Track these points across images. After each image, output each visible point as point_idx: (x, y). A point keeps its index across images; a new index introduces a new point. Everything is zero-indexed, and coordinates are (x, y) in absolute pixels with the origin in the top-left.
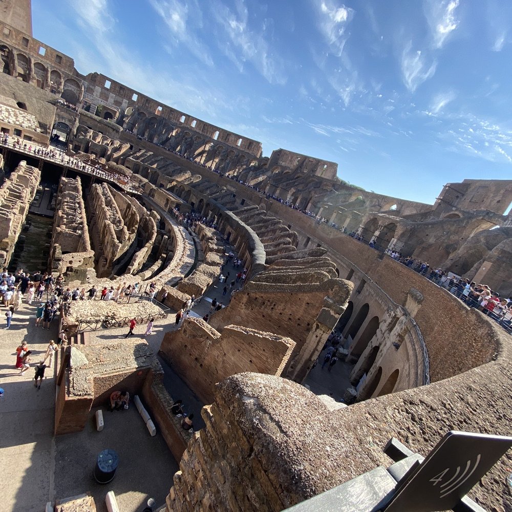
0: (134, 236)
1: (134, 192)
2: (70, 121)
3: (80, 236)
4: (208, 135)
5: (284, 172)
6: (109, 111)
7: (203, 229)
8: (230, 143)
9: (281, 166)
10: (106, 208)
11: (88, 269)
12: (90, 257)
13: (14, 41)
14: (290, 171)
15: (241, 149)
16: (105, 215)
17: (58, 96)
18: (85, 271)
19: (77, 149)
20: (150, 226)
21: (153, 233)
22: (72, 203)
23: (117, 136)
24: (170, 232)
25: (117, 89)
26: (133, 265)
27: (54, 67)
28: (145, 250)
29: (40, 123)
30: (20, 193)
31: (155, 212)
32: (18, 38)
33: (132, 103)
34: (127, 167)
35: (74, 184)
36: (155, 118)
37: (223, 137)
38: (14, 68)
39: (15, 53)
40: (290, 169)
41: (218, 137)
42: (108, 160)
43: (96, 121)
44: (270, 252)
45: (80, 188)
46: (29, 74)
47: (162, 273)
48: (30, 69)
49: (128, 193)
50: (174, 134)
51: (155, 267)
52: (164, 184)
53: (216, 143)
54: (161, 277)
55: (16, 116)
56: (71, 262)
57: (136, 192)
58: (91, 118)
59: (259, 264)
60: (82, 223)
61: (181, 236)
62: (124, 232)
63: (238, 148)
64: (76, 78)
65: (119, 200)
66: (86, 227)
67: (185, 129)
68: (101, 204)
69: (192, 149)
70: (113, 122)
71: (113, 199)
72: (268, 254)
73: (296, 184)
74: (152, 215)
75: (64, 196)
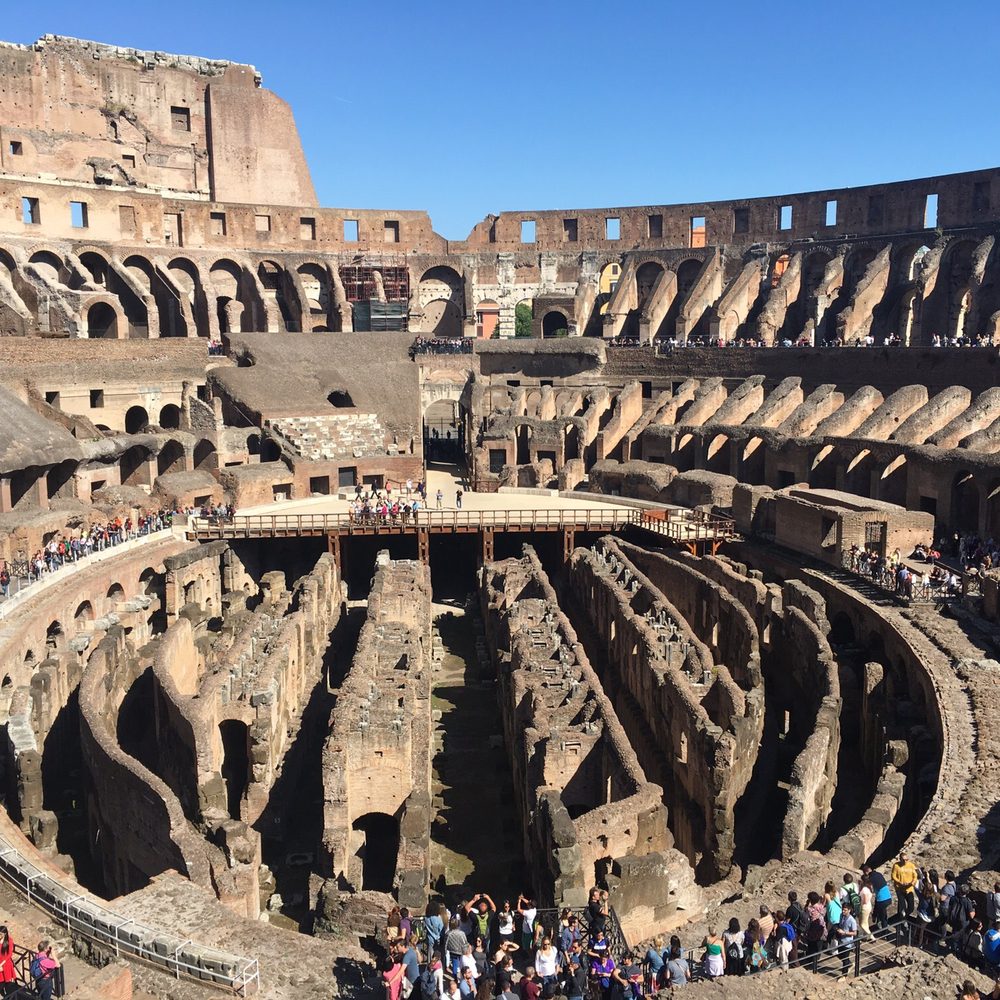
0: (757, 695)
1: (702, 533)
2: (458, 386)
3: (600, 740)
4: (899, 224)
6: (553, 308)
10: (641, 621)
11: (666, 855)
12: (655, 811)
13: (283, 240)
19: (495, 460)
21: (826, 668)
25: (558, 231)
28: (822, 738)
29: (390, 425)
32: (291, 226)
33: (608, 251)
36: (691, 261)
37: (959, 203)
38: (300, 307)
39: (294, 267)
41: (939, 213)
42: (591, 463)
43: (526, 353)
45: (545, 579)
47: (927, 824)
48: (334, 295)
49: (686, 545)
51: (887, 802)
52: (791, 468)
56: (602, 842)
57: (711, 534)
58: (511, 352)
60: (590, 695)
62: (727, 692)
64: (444, 260)
65: (665, 579)
66: (608, 706)
67: (804, 246)
68: (621, 610)
70: (571, 336)
71: (648, 582)
74: (791, 596)
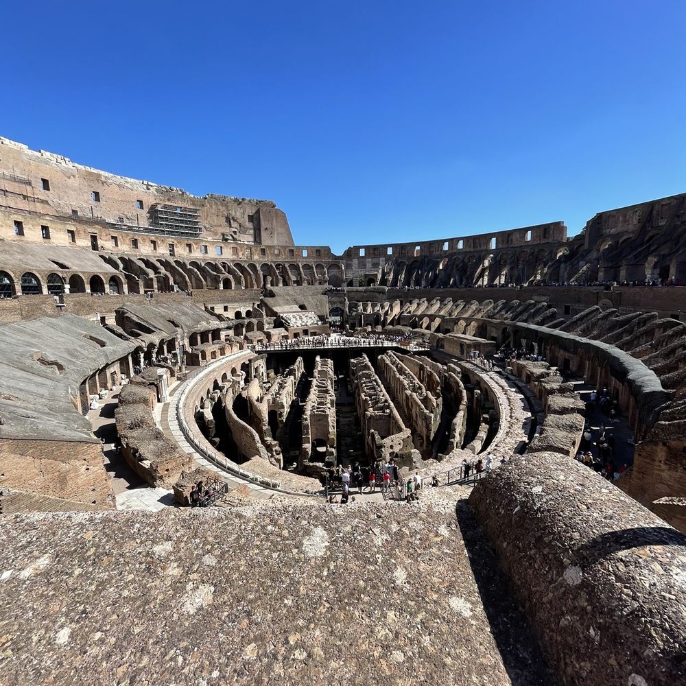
0: (440, 400)
1: (421, 349)
2: (340, 303)
3: (389, 416)
4: (483, 248)
5: (621, 241)
6: (371, 277)
7: (523, 367)
8: (516, 243)
9: (610, 236)
10: (402, 378)
11: (412, 451)
12: (408, 437)
13: (284, 257)
14: (631, 236)
15: (535, 243)
16: (404, 385)
17: (326, 286)
18: (410, 454)
19: (353, 327)
20: (453, 384)
21: (461, 392)
22: (369, 382)
23: (385, 297)
24: (480, 383)
25: (372, 252)
26: (454, 437)
27: (317, 262)
28: (461, 414)
29: (319, 316)
30: (326, 387)
31: (452, 365)
32: (286, 252)
33: (388, 258)
34: (403, 325)
35: (363, 363)
36: (416, 260)
37: (503, 241)
38: (289, 278)
39: (287, 265)
40: (630, 233)
41: (496, 244)
42: (383, 326)
43: (362, 292)
44: (663, 367)
45: (370, 364)
46: (301, 278)
47: (496, 440)
48: (300, 274)
49: (415, 353)
50: (441, 267)
51: (483, 434)
52: (449, 328)
53: (496, 252)
54: (496, 446)
55: (301, 318)
56: (392, 447)
57: (423, 349)
58: (357, 291)
59: (653, 393)
60: (386, 401)
61: (497, 385)
62: (430, 399)
63: (530, 244)
64: (335, 262)
65: (409, 364)
66: (392, 404)
67: (452, 255)
68: (395, 374)
69: (468, 273)
70: (376, 285)
71: (403, 365)
72: (658, 372)
73: (652, 248)
74: (450, 369)
75: (360, 378)
